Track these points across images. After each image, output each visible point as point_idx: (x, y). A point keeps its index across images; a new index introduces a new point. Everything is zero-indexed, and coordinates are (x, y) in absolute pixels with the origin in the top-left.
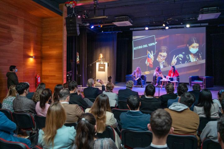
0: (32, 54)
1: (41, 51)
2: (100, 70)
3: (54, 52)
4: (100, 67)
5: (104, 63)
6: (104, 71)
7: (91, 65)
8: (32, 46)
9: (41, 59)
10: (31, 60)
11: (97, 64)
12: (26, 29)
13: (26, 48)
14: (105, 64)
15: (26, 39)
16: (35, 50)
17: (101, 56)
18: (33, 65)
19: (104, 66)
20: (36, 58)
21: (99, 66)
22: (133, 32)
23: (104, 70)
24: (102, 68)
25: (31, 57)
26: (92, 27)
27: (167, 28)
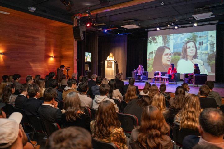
0: (52, 55)
1: (60, 52)
2: (108, 67)
3: (69, 53)
4: (108, 65)
7: (102, 63)
8: (52, 49)
9: (59, 58)
10: (52, 59)
11: (106, 62)
12: (47, 37)
13: (47, 51)
15: (48, 45)
16: (54, 52)
18: (54, 63)
19: (111, 63)
20: (54, 57)
21: (108, 64)
23: (111, 67)
24: (110, 65)
25: (52, 57)
26: (106, 31)
27: (176, 27)
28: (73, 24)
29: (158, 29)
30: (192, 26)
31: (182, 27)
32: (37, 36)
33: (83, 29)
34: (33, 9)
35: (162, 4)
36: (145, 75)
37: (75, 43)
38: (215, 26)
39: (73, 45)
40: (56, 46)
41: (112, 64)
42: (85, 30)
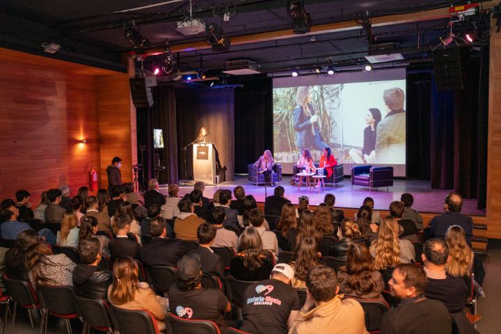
0: (81, 137)
1: (97, 130)
2: (199, 157)
3: (120, 132)
4: (200, 153)
5: (207, 145)
6: (207, 159)
7: (185, 148)
8: (81, 123)
9: (97, 142)
10: (81, 147)
11: (195, 147)
12: (70, 99)
13: (72, 128)
14: (208, 147)
15: (71, 115)
16: (86, 130)
17: (204, 132)
18: (85, 154)
19: (206, 149)
20: (88, 142)
21: (198, 151)
22: (274, 80)
23: (206, 157)
24: (203, 153)
25: (81, 142)
27: (331, 72)
28: (125, 71)
29: (295, 74)
30: (360, 70)
31: (341, 71)
32: (50, 99)
33: (151, 83)
34: (54, 48)
35: (312, 40)
36: (275, 172)
37: (133, 110)
38: (404, 70)
39: (128, 115)
40: (88, 118)
41: (207, 152)
42: (155, 84)
